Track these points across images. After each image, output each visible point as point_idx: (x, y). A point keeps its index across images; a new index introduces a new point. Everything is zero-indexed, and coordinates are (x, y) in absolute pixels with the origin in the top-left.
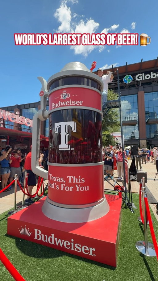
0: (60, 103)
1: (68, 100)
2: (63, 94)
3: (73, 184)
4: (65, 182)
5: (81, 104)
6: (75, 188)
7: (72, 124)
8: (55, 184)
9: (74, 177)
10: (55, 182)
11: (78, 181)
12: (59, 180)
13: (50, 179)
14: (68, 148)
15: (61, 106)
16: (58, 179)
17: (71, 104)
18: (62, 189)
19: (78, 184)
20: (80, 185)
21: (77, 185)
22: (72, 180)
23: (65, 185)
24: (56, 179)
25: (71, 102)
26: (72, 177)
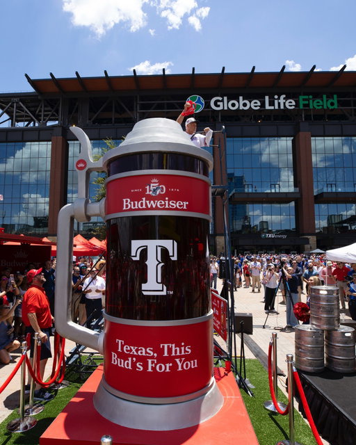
0: (144, 202)
1: (161, 197)
2: (152, 185)
3: (171, 359)
4: (155, 355)
5: (185, 208)
6: (176, 365)
7: (169, 244)
8: (132, 360)
9: (174, 345)
10: (133, 356)
11: (180, 352)
12: (143, 352)
13: (120, 350)
14: (162, 291)
15: (147, 209)
16: (141, 349)
17: (167, 207)
18: (150, 370)
19: (180, 357)
20: (183, 359)
21: (178, 360)
22: (170, 350)
23: (155, 361)
24: (137, 351)
25: (167, 202)
26: (170, 345)
